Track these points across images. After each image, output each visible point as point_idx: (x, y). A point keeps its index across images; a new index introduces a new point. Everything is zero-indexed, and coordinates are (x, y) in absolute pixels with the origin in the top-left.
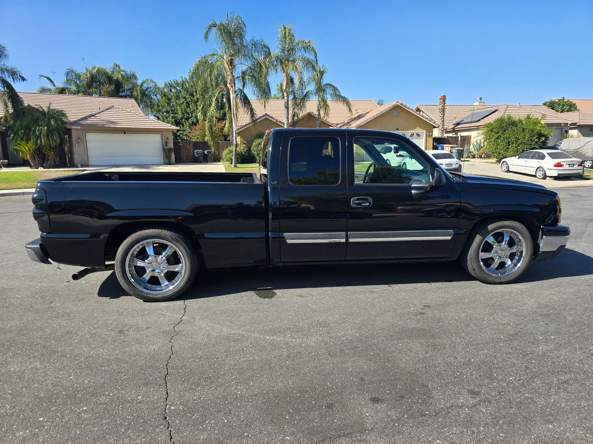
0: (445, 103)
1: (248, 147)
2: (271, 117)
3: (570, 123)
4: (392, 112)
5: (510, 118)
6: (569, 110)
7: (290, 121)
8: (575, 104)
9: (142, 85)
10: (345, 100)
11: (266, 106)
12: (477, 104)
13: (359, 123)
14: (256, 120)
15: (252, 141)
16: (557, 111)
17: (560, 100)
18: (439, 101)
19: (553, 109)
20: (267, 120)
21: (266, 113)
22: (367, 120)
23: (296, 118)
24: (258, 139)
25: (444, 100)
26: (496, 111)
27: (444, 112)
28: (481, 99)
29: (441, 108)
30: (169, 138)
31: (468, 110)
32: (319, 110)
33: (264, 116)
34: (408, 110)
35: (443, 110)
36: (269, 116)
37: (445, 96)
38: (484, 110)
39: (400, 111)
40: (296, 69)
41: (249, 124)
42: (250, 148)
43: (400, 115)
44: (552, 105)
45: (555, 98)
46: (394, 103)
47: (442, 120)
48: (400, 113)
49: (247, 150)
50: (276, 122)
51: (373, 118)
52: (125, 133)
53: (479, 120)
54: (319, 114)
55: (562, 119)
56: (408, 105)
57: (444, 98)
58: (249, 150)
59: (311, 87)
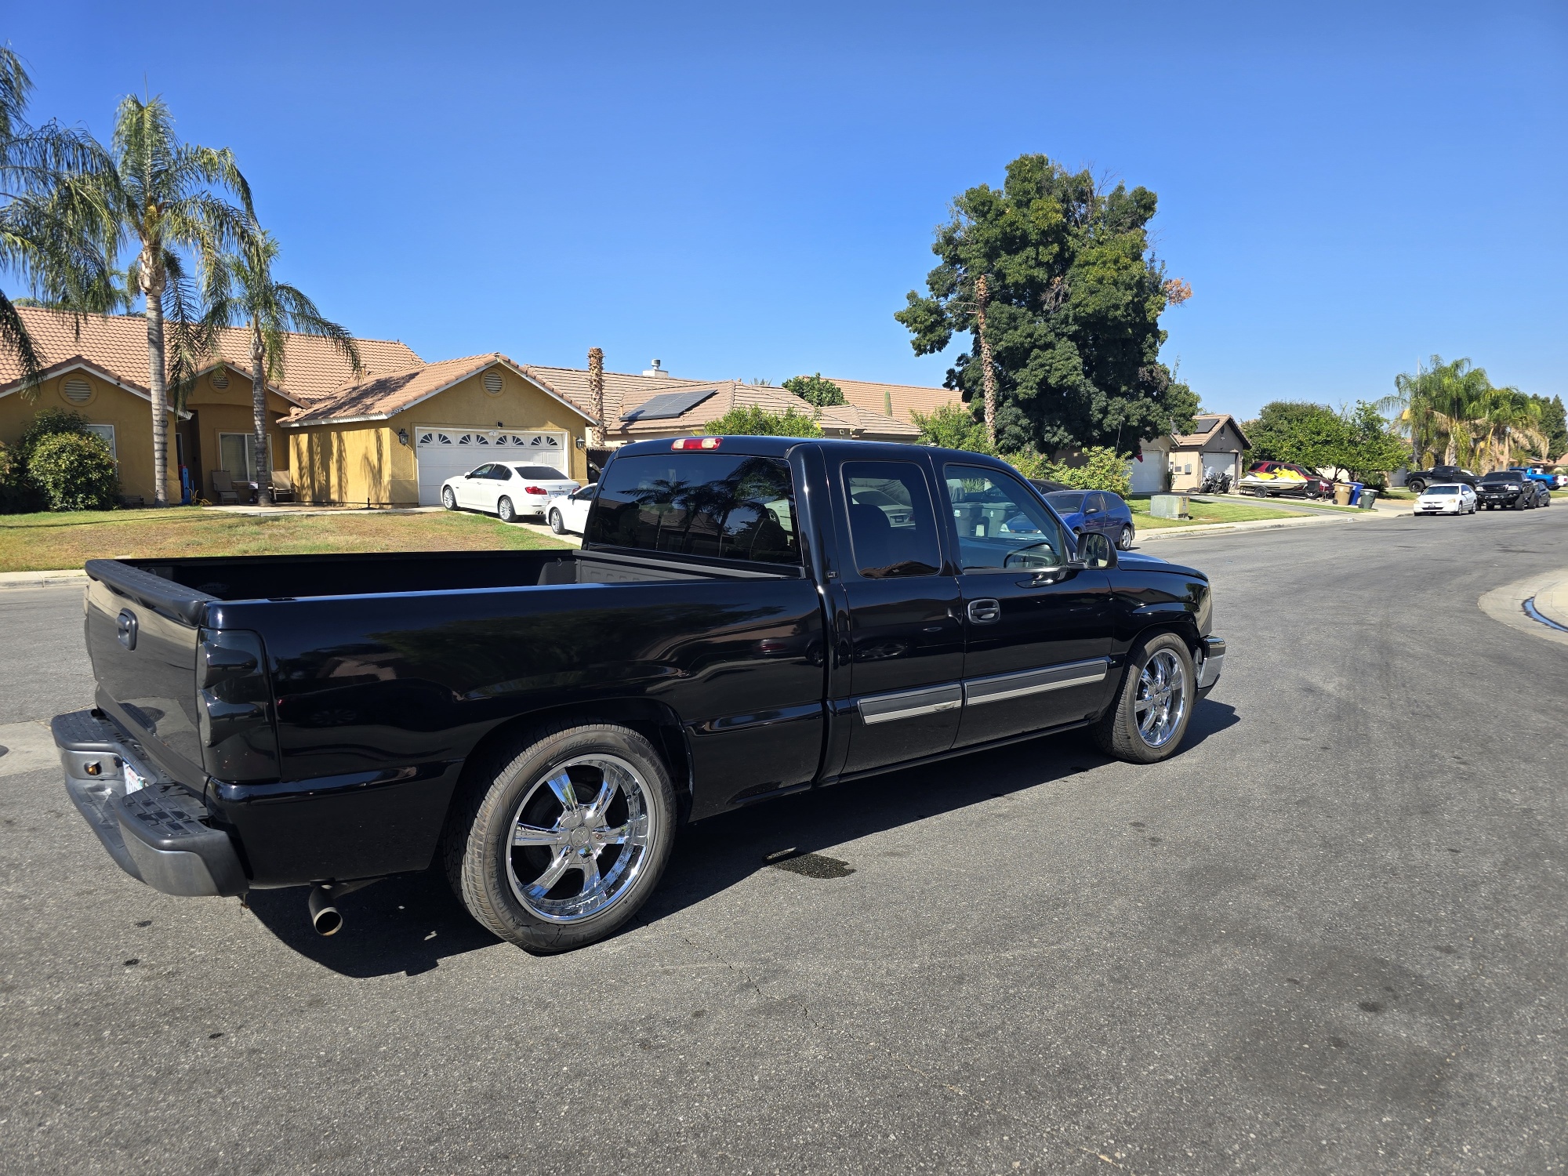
0: (601, 368)
1: (15, 460)
2: (98, 368)
3: (853, 428)
4: (483, 378)
6: (831, 403)
7: (168, 379)
8: (839, 389)
10: (336, 333)
11: (81, 336)
12: (651, 373)
13: (401, 403)
14: (44, 372)
15: (34, 439)
16: (810, 401)
17: (812, 379)
18: (588, 361)
19: (802, 396)
20: (84, 377)
21: (77, 353)
22: (420, 396)
23: (183, 375)
24: (56, 433)
25: (600, 359)
26: (714, 394)
27: (601, 389)
28: (658, 362)
29: (594, 377)
31: (644, 388)
32: (259, 358)
33: (69, 362)
34: (524, 376)
35: (599, 384)
36: (88, 363)
37: (599, 350)
38: (685, 390)
39: (503, 378)
40: (186, 229)
41: (15, 383)
42: (23, 463)
43: (503, 389)
44: (799, 389)
45: (805, 373)
46: (492, 357)
47: (599, 407)
48: (504, 384)
49: (12, 470)
50: (115, 382)
51: (437, 392)
53: (682, 414)
54: (260, 369)
55: (837, 419)
56: (522, 366)
57: (598, 356)
58: (22, 469)
59: (236, 290)
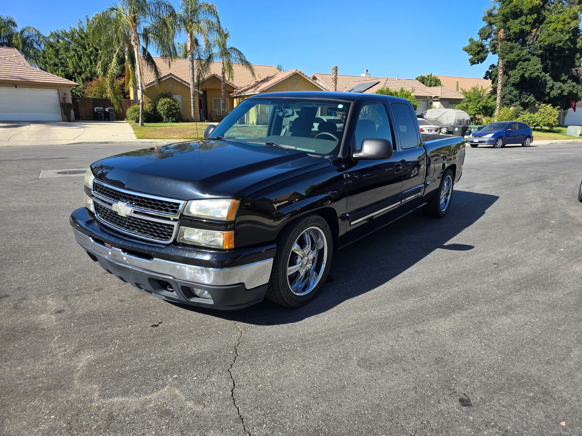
0: (337, 74)
1: (153, 106)
2: (176, 77)
3: (434, 96)
4: (291, 79)
5: (388, 90)
6: (435, 85)
7: (195, 81)
8: (440, 80)
9: (22, 32)
10: (247, 64)
11: (171, 66)
12: (363, 75)
13: (263, 88)
14: (161, 79)
15: (158, 100)
16: (426, 85)
17: (428, 76)
18: (332, 71)
19: (423, 83)
20: (172, 80)
21: (170, 72)
22: (269, 85)
23: (201, 79)
24: (164, 98)
25: (336, 70)
26: (378, 83)
27: (336, 82)
28: (367, 71)
29: (334, 77)
30: (67, 93)
31: (356, 81)
32: (223, 73)
33: (168, 75)
34: (306, 78)
35: (336, 80)
36: (173, 75)
37: (337, 67)
38: (369, 82)
39: (298, 78)
40: (200, 30)
41: (153, 82)
42: (155, 107)
43: (298, 82)
44: (423, 80)
45: (425, 75)
46: (294, 71)
47: (335, 88)
48: (299, 80)
49: (152, 109)
50: (180, 81)
51: (275, 84)
52: (16, 87)
53: (365, 91)
54: (224, 77)
55: (428, 92)
56: (305, 74)
57: (336, 69)
58: (155, 110)
59: (216, 50)
